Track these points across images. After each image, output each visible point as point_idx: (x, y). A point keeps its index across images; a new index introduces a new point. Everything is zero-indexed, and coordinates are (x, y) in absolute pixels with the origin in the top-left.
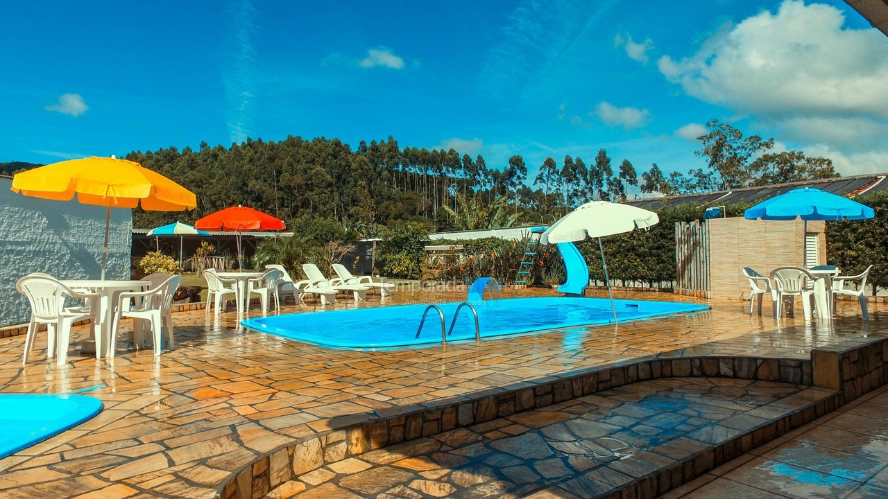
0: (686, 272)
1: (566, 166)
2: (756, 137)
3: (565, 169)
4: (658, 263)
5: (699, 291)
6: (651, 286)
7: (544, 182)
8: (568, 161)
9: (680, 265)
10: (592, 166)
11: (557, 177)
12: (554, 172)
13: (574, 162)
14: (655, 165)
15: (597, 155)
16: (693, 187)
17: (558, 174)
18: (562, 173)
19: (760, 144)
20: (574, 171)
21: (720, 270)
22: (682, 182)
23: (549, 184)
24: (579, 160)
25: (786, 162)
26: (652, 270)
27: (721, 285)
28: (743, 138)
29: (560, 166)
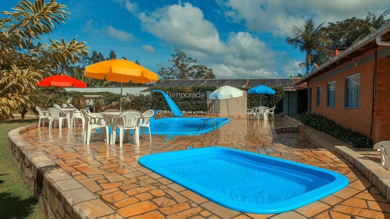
0: (211, 108)
1: (93, 56)
2: (190, 58)
3: (93, 57)
4: (197, 105)
5: (216, 114)
6: (193, 113)
7: (81, 62)
8: (95, 53)
9: (208, 105)
10: (107, 57)
11: (88, 60)
12: (86, 58)
13: (98, 54)
14: (137, 61)
15: (110, 52)
16: (169, 74)
17: (88, 59)
18: (91, 59)
19: (192, 61)
20: (98, 58)
21: (223, 107)
22: (165, 72)
23: (84, 64)
24: (100, 54)
25: (201, 68)
26: (194, 107)
27: (223, 112)
28: (186, 58)
29: (90, 55)
